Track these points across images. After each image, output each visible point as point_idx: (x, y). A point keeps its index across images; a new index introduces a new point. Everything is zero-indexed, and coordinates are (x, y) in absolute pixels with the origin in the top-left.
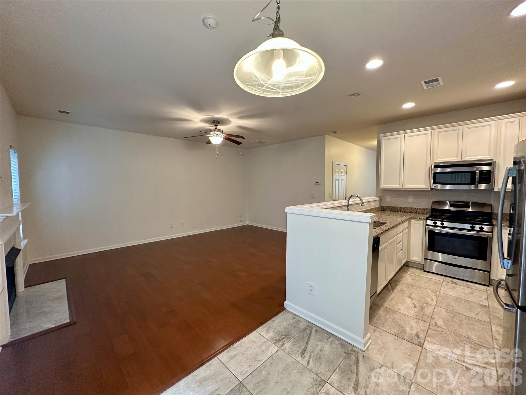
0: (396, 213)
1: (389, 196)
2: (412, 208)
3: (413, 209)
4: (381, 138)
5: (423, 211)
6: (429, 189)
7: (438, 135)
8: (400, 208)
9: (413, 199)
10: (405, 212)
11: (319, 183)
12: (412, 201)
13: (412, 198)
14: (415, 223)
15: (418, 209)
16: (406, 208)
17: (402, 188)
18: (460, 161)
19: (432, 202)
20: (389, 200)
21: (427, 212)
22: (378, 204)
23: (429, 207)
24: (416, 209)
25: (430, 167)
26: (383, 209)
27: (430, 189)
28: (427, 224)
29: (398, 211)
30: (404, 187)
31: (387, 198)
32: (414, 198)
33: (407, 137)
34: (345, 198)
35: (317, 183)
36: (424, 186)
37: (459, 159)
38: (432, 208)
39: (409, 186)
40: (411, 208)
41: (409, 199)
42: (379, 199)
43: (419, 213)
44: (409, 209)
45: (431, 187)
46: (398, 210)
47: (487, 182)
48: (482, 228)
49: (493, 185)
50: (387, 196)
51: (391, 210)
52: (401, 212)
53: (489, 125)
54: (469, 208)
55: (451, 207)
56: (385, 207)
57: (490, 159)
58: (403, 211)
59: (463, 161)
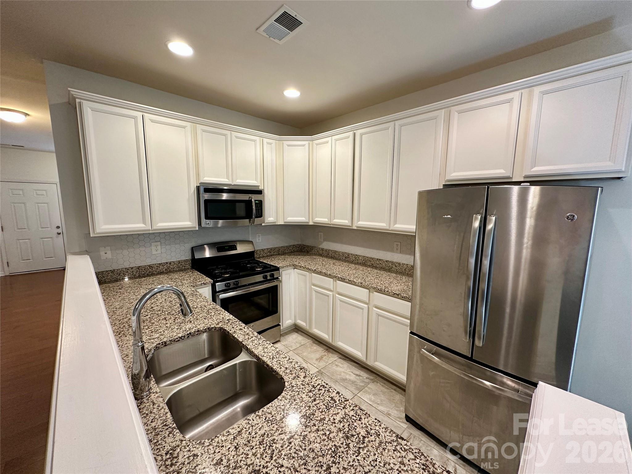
1: (109, 248)
2: (160, 264)
3: (163, 266)
4: (78, 100)
5: (179, 265)
6: (196, 227)
7: (202, 136)
8: (139, 268)
9: (159, 247)
10: (148, 275)
12: (159, 252)
15: (170, 264)
16: (149, 266)
17: (150, 230)
19: (192, 248)
20: (109, 255)
21: (185, 266)
23: (188, 257)
24: (169, 265)
27: (197, 229)
28: (217, 290)
30: (154, 228)
31: (102, 253)
32: (161, 245)
33: (150, 121)
36: (190, 223)
38: (193, 258)
39: (162, 225)
41: (153, 248)
43: (174, 271)
44: (156, 268)
46: (135, 273)
47: (259, 215)
48: (272, 275)
49: (264, 219)
50: (102, 249)
51: (119, 277)
52: (140, 276)
53: (254, 141)
54: (236, 249)
55: (218, 252)
56: (100, 275)
57: (258, 186)
58: (144, 274)
59: (234, 185)
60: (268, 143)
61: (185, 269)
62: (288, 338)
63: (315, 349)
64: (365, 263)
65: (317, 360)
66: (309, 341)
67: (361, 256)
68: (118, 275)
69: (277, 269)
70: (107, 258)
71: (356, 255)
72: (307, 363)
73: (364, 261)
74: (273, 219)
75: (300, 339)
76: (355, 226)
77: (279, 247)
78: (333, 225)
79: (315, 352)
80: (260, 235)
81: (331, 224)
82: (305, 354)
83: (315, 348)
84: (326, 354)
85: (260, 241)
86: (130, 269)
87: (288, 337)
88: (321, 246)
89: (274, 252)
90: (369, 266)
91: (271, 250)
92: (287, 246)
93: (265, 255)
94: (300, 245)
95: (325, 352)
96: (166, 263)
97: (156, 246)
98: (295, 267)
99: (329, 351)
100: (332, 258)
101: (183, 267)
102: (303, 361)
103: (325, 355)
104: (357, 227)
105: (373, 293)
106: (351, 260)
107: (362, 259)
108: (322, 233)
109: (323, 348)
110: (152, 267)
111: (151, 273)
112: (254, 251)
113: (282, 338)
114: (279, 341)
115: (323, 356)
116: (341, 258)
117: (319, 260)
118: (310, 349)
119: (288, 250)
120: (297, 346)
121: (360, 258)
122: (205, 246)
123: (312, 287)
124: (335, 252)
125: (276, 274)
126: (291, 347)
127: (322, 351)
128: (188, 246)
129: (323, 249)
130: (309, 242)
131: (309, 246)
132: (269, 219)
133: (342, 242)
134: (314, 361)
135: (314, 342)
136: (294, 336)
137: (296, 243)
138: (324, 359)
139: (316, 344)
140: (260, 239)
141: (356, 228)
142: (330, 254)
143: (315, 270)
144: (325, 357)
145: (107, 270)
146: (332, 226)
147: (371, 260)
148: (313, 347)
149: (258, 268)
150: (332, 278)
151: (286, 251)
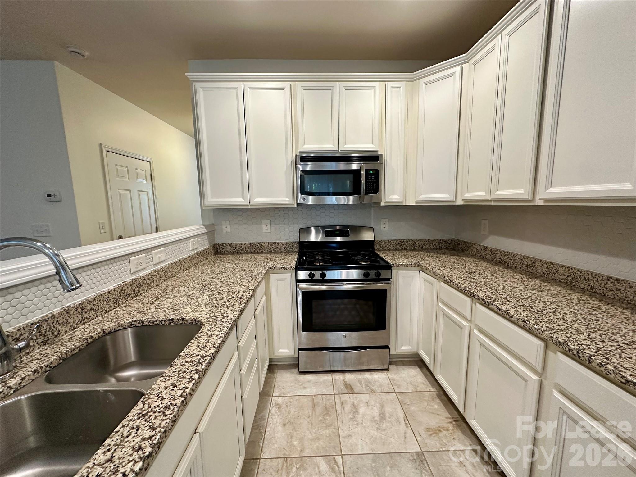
0: (244, 257)
1: (228, 222)
3: (271, 245)
4: (194, 84)
5: (287, 247)
6: (294, 204)
7: (302, 95)
8: (250, 244)
9: (269, 226)
10: (258, 253)
11: (55, 196)
12: (269, 231)
13: (267, 224)
14: (278, 280)
15: (278, 244)
16: (259, 244)
17: (248, 205)
18: (337, 152)
19: (300, 229)
20: (228, 229)
21: (293, 249)
22: (207, 242)
23: (295, 240)
24: (276, 245)
25: (293, 160)
26: (219, 250)
27: (295, 206)
28: (298, 279)
29: (246, 253)
30: (252, 203)
31: (224, 227)
32: (271, 223)
33: (249, 90)
34: (154, 229)
35: (49, 195)
36: (287, 199)
37: (336, 149)
38: (300, 240)
39: (260, 200)
40: (268, 243)
41: (264, 226)
42: (206, 231)
43: (281, 252)
44: (265, 246)
45: (297, 200)
46: (247, 249)
47: (374, 190)
48: (378, 274)
49: (380, 195)
50: (223, 223)
51: (235, 251)
52: (251, 252)
53: (372, 88)
54: (348, 236)
55: (326, 236)
56: (221, 247)
57: (377, 151)
58: (254, 251)
59: (341, 152)
60: (394, 88)
61: (292, 252)
62: (402, 371)
63: (435, 409)
64: (571, 282)
65: (428, 429)
66: (432, 389)
67: (563, 266)
68: (234, 249)
69: (389, 267)
70: (227, 232)
71: (552, 263)
72: (407, 427)
73: (570, 278)
74: (398, 197)
75: (420, 380)
76: (541, 199)
77: (415, 240)
78: (495, 201)
79: (433, 413)
80: (387, 220)
81: (491, 201)
82: (413, 408)
83: (436, 406)
84: (451, 428)
85: (386, 229)
86: (243, 244)
87: (404, 370)
88: (484, 244)
89: (407, 246)
90: (583, 291)
91: (402, 242)
92: (429, 240)
93: (393, 248)
94: (452, 241)
95: (451, 423)
96: (275, 242)
97: (266, 224)
98: (422, 269)
99: (458, 426)
100: (501, 264)
101: (291, 250)
102: (403, 420)
103: (448, 430)
104: (546, 200)
105: (556, 354)
106: (539, 271)
107: (566, 274)
108: (487, 221)
109: (449, 413)
110: (261, 245)
111: (260, 251)
112: (374, 240)
113: (392, 367)
114: (387, 370)
115: (443, 428)
116: (518, 267)
117: (472, 264)
118: (426, 404)
119: (429, 246)
120: (407, 389)
121: (561, 270)
122: (312, 229)
123: (440, 304)
124: (507, 254)
125: (384, 274)
126: (399, 386)
127: (447, 418)
128: (297, 227)
129: (485, 249)
130: (465, 236)
131: (465, 242)
132: (391, 197)
133: (522, 237)
134: (422, 430)
135: (439, 396)
136: (413, 371)
137: (446, 236)
138: (441, 435)
139: (441, 400)
140: (387, 225)
141: (541, 203)
142: (498, 257)
143: (444, 277)
144: (445, 432)
145: (227, 243)
146: (492, 204)
147: (591, 278)
148: (432, 404)
149: (362, 262)
150: (471, 298)
151: (427, 247)
